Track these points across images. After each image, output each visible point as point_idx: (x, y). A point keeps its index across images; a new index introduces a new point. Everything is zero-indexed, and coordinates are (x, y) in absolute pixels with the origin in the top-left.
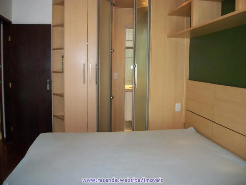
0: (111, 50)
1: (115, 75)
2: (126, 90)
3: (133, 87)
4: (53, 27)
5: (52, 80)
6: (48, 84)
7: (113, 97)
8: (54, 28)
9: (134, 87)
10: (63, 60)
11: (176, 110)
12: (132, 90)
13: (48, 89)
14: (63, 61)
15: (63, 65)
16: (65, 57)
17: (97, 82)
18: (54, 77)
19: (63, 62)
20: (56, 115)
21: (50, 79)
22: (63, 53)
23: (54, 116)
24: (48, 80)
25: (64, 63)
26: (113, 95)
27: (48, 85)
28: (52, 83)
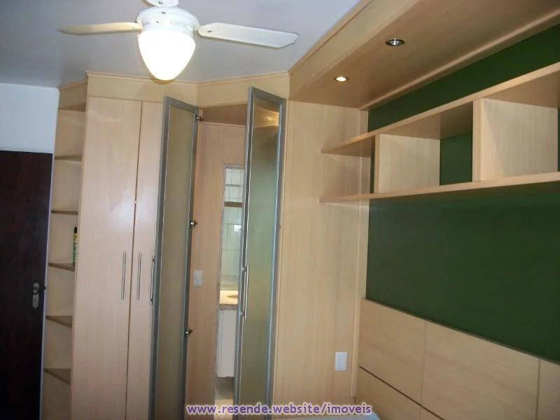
0: (191, 222)
1: (198, 275)
2: (221, 305)
3: (238, 297)
4: (56, 158)
5: (46, 285)
6: (36, 294)
7: (190, 332)
8: (59, 161)
9: (241, 297)
10: (75, 237)
11: (337, 367)
12: (237, 305)
13: (35, 304)
14: (75, 240)
15: (75, 249)
16: (80, 230)
17: (154, 297)
18: (51, 276)
19: (75, 244)
20: (49, 367)
21: (41, 280)
22: (77, 221)
23: (46, 371)
24: (36, 285)
25: (77, 246)
26: (190, 326)
27: (36, 297)
28: (45, 291)
